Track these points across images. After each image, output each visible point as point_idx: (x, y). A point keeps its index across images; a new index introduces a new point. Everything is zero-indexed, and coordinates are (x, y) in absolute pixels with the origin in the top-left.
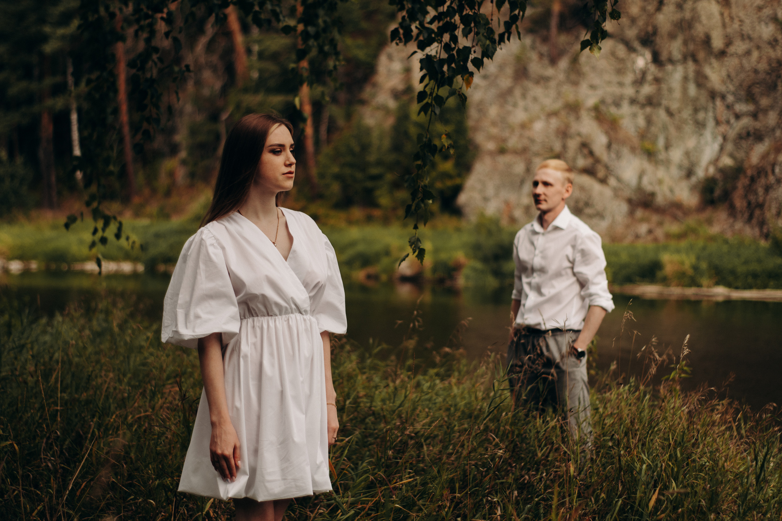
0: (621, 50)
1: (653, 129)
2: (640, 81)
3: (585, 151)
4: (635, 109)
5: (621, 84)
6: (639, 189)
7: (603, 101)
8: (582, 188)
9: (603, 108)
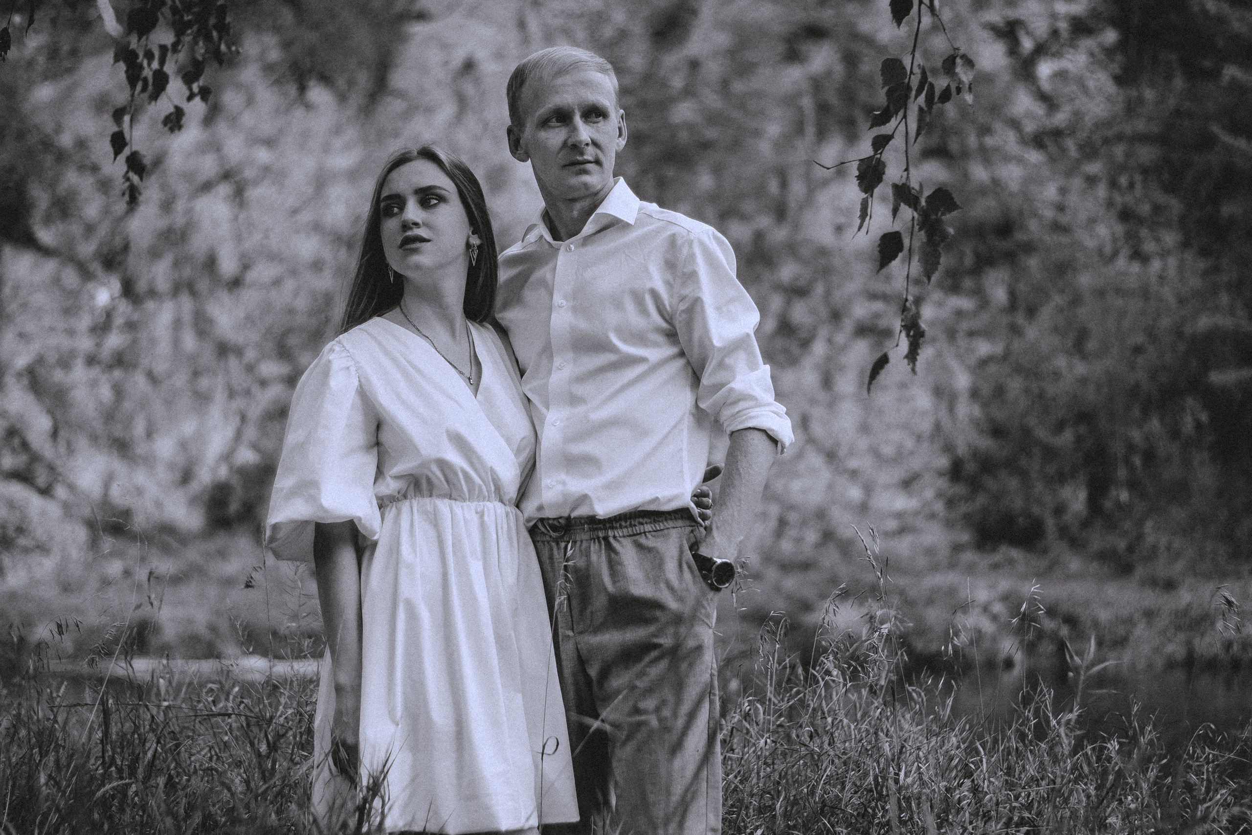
0: (70, 277)
1: (127, 405)
2: (102, 327)
3: (16, 442)
4: (95, 372)
5: (71, 332)
6: (105, 502)
7: (40, 360)
8: (11, 505)
9: (41, 371)
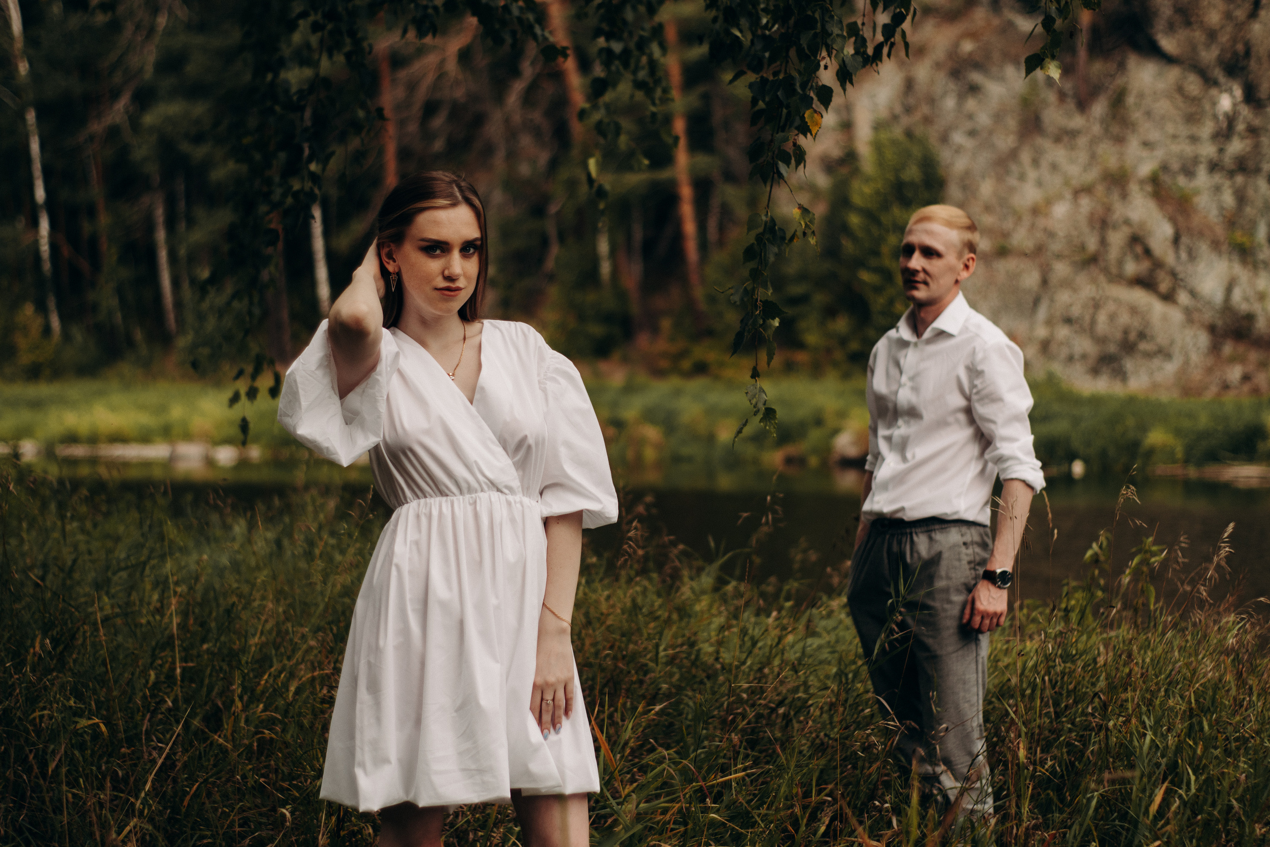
0: (1193, 85)
1: (1249, 210)
2: (1225, 133)
3: (1139, 249)
4: (1217, 178)
5: (1194, 139)
6: (1227, 307)
7: (1165, 168)
8: (1134, 310)
9: (1166, 178)
